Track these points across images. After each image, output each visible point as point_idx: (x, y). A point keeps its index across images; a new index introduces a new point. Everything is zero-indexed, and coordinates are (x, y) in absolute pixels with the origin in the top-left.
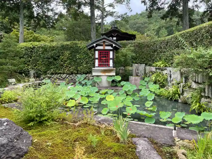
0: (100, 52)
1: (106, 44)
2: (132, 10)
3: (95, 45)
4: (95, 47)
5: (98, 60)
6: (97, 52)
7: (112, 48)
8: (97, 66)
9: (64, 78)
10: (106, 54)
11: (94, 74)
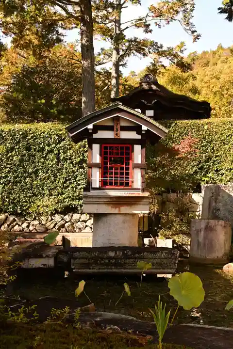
0: (106, 148)
1: (123, 124)
2: (199, 35)
3: (90, 127)
4: (91, 134)
5: (100, 168)
6: (96, 147)
7: (139, 137)
8: (98, 186)
10: (122, 154)
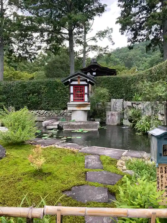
0: (75, 87)
1: (81, 79)
2: (114, 43)
3: (69, 80)
4: (70, 83)
5: (73, 95)
7: (87, 83)
8: (72, 101)
9: (42, 115)
10: (81, 89)
11: (69, 109)
